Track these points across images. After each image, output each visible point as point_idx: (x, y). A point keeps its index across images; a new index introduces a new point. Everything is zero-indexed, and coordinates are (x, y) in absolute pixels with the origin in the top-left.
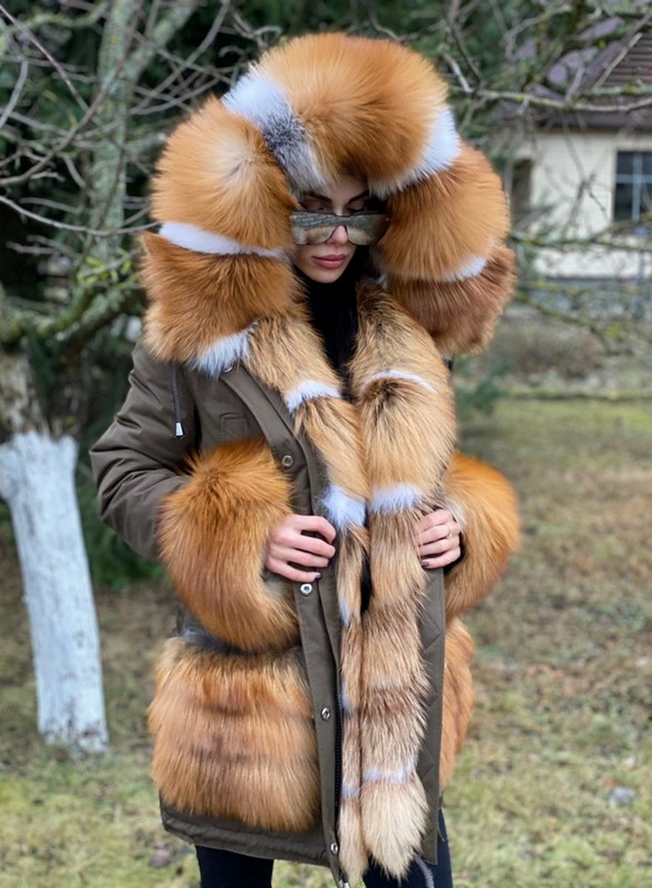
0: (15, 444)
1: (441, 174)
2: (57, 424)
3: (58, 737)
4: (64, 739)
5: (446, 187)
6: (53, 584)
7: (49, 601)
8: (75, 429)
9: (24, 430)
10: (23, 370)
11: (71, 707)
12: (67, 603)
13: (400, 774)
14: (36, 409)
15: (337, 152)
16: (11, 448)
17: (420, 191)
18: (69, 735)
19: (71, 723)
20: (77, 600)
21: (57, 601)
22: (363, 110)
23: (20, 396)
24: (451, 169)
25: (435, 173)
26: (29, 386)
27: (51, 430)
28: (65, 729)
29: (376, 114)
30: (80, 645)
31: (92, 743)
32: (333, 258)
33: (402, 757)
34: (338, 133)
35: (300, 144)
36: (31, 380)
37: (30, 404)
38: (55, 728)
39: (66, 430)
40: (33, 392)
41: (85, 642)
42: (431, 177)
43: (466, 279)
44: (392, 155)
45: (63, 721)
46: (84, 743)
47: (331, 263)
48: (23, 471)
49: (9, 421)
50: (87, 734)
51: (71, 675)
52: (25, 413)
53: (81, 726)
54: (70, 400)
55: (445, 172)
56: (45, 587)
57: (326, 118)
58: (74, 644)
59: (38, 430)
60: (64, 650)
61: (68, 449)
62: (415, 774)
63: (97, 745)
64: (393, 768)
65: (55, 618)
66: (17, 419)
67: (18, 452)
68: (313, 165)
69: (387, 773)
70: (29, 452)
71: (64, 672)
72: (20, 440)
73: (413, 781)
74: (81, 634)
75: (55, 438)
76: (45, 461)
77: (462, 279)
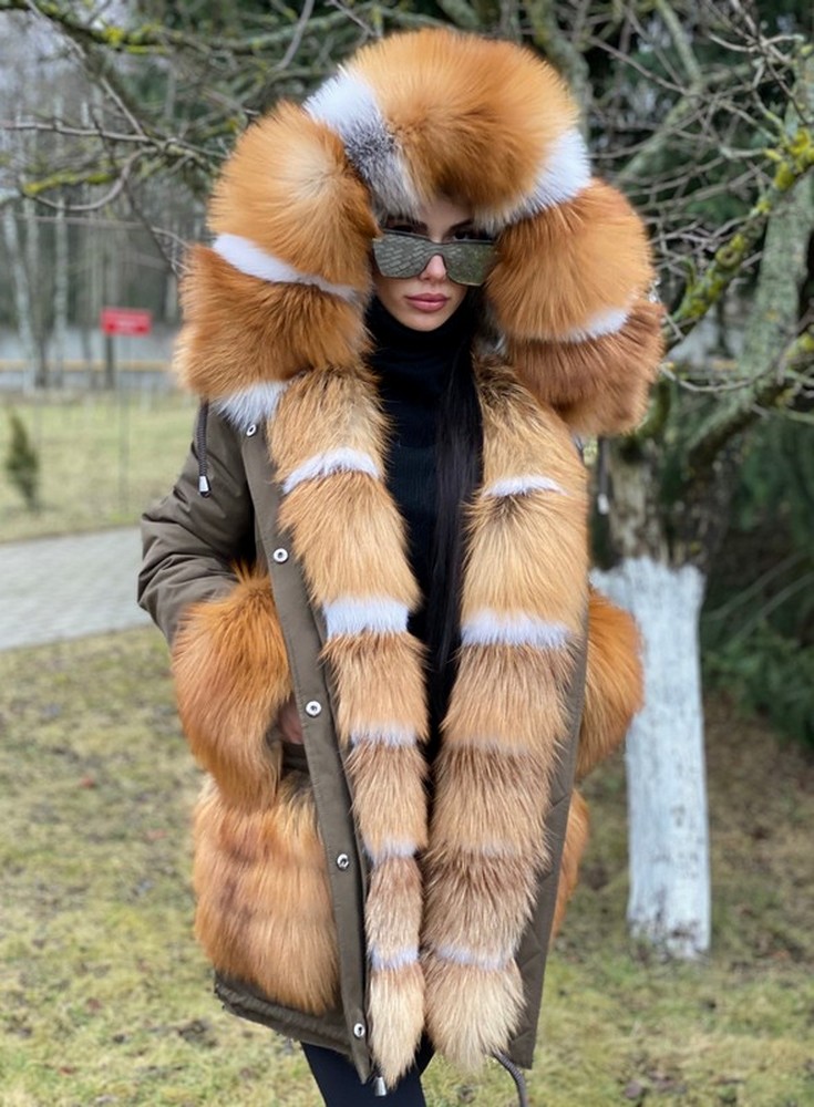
0: (625, 570)
1: (562, 205)
2: (680, 550)
3: (643, 931)
4: (650, 936)
5: (568, 222)
6: (653, 743)
7: (647, 764)
8: (701, 558)
9: (636, 554)
10: (643, 482)
11: (661, 896)
12: (668, 769)
13: (496, 959)
14: (655, 529)
15: (432, 167)
16: (621, 574)
17: (536, 226)
18: (656, 931)
19: (659, 916)
20: (679, 767)
21: (656, 764)
22: (464, 120)
23: (635, 512)
24: (575, 201)
25: (554, 204)
26: (648, 501)
27: (671, 555)
28: (653, 922)
29: (479, 127)
30: (679, 823)
31: (682, 947)
32: (428, 297)
33: (502, 940)
34: (434, 145)
35: (389, 155)
36: (651, 494)
37: (647, 523)
38: (641, 918)
39: (689, 558)
40: (652, 509)
41: (686, 822)
42: (550, 209)
43: (600, 337)
44: (498, 177)
45: (651, 912)
46: (672, 944)
47: (427, 304)
48: (631, 603)
49: (621, 542)
50: (677, 934)
51: (665, 858)
52: (640, 534)
53: (671, 923)
54: (697, 522)
55: (566, 204)
56: (644, 745)
57: (421, 126)
58: (672, 820)
59: (654, 554)
60: (659, 827)
61: (691, 584)
62: (514, 962)
63: (688, 951)
64: (490, 951)
65: (652, 784)
66: (630, 540)
67: (627, 579)
68: (404, 182)
69: (482, 957)
70: (639, 582)
71: (657, 853)
72: (630, 566)
73: (509, 970)
74: (681, 810)
75: (674, 565)
76: (657, 594)
77: (594, 337)
